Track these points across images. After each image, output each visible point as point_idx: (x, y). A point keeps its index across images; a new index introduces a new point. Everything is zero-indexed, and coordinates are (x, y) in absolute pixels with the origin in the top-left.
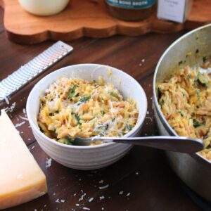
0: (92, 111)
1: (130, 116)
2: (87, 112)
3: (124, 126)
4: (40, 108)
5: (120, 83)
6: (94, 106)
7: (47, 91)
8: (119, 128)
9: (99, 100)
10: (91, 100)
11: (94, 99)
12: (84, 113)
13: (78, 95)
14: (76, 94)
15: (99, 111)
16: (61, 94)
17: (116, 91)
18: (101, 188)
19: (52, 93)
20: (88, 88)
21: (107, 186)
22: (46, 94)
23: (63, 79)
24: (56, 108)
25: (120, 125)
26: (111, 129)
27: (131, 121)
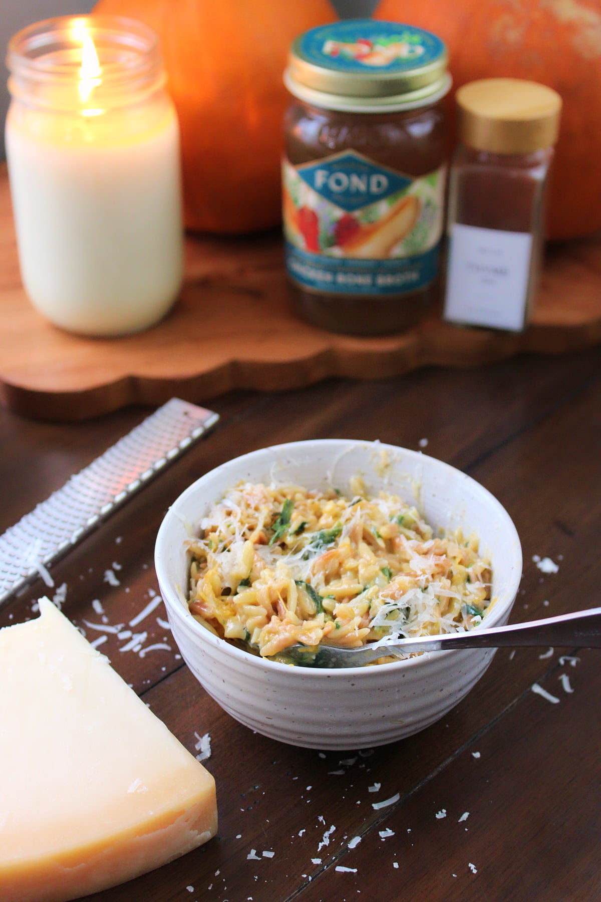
0: (355, 571)
1: (469, 580)
2: (338, 575)
3: (457, 607)
4: (189, 576)
5: (419, 489)
6: (355, 556)
7: (206, 525)
8: (443, 614)
9: (368, 539)
10: (344, 541)
11: (353, 537)
12: (327, 581)
13: (301, 530)
14: (294, 526)
15: (377, 568)
16: (251, 529)
17: (412, 514)
18: (376, 806)
19: (222, 528)
20: (329, 506)
21: (395, 799)
22: (203, 535)
23: (248, 487)
24: (242, 571)
25: (444, 603)
26: (424, 617)
27: (475, 590)
